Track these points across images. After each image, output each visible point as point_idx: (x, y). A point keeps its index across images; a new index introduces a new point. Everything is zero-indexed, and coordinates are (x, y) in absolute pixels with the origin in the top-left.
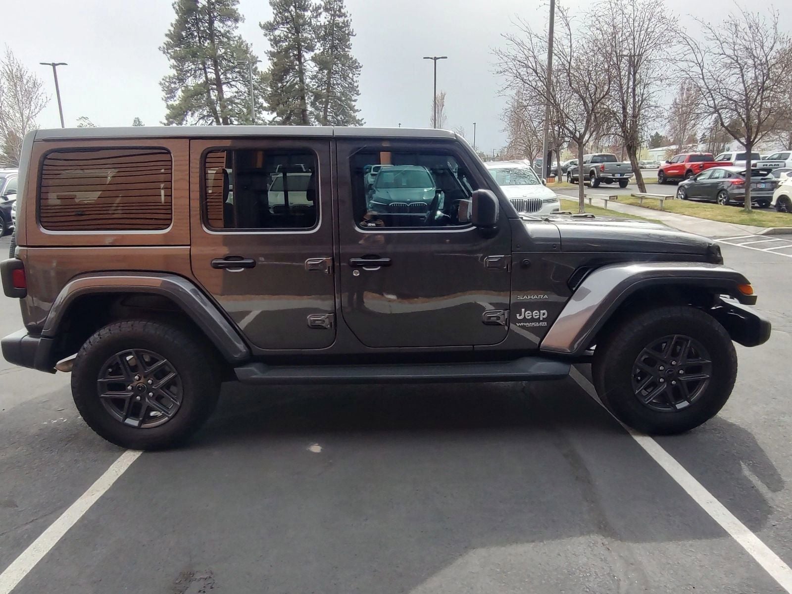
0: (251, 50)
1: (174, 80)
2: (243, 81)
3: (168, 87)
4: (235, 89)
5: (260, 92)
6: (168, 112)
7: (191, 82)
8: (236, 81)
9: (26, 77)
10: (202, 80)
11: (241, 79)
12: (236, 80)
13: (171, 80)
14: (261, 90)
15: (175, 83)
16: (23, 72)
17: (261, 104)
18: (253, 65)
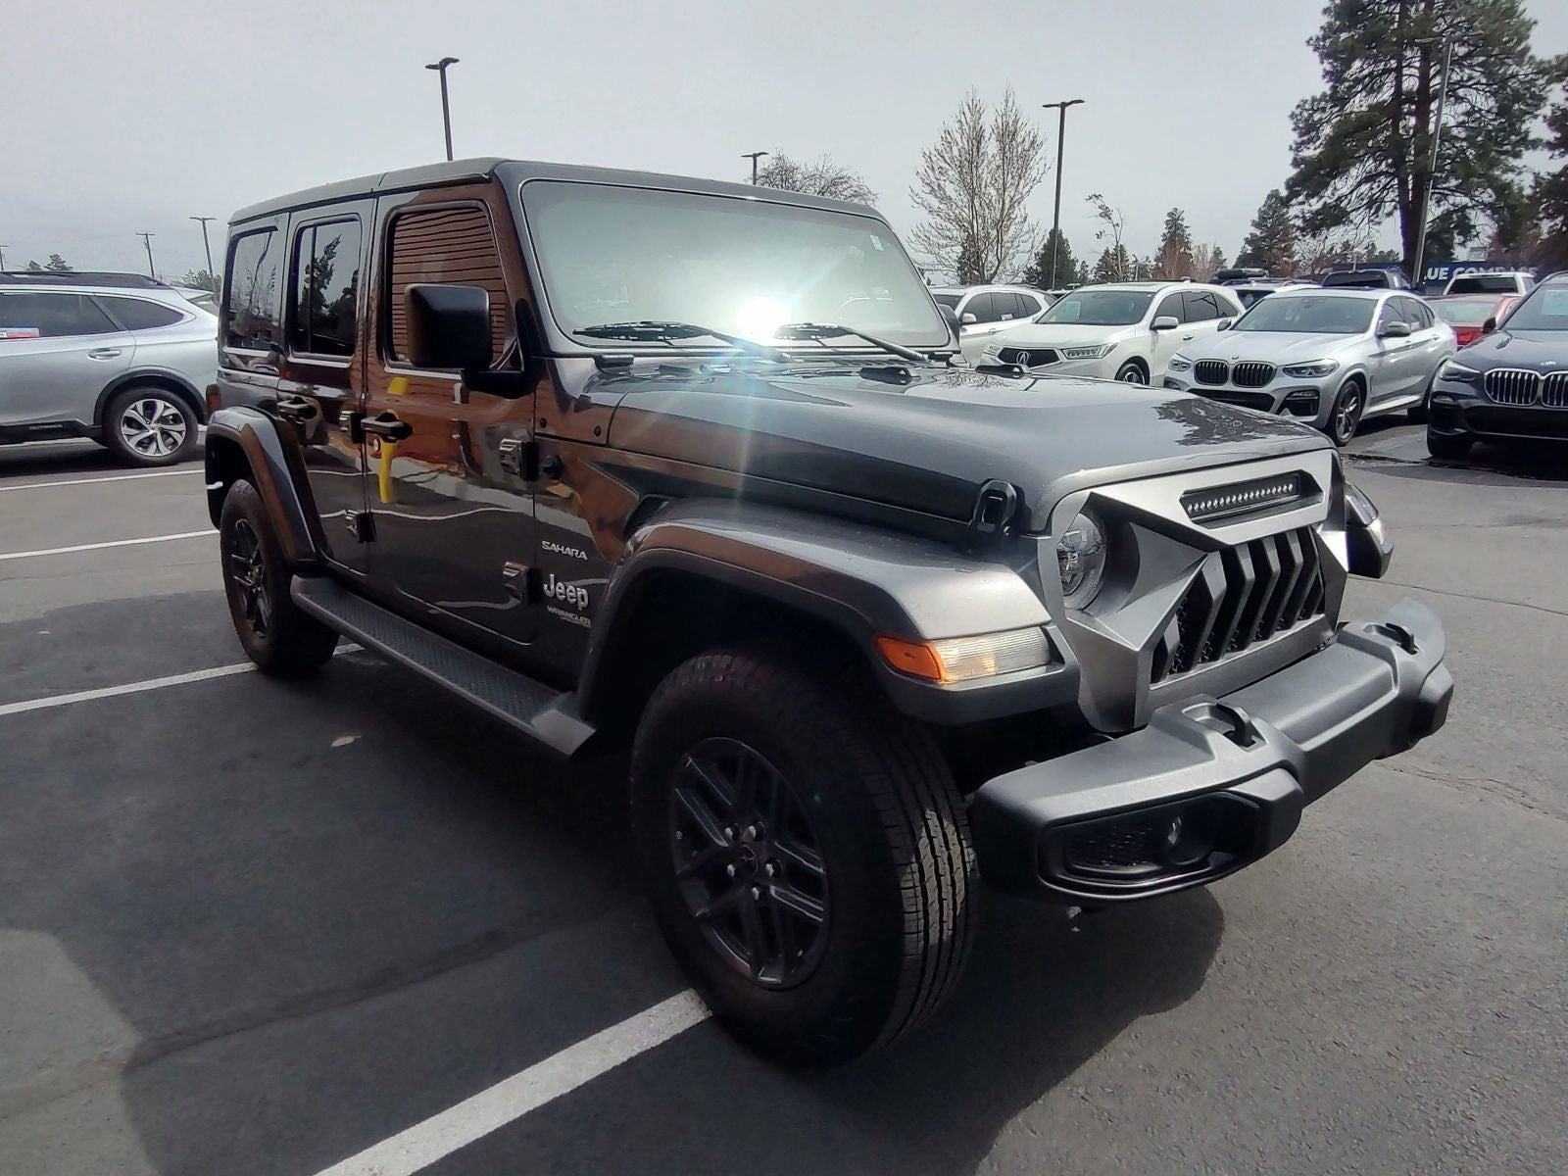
0: (1521, 8)
1: (1323, 104)
2: (1487, 85)
3: (1307, 120)
4: (1464, 107)
5: (1528, 105)
6: (1293, 172)
7: (1359, 104)
8: (1470, 87)
9: (1022, 133)
10: (1386, 94)
11: (1484, 81)
12: (1470, 83)
13: (1316, 105)
14: (1530, 101)
15: (1323, 110)
16: (1019, 125)
17: (1523, 135)
18: (1518, 43)
